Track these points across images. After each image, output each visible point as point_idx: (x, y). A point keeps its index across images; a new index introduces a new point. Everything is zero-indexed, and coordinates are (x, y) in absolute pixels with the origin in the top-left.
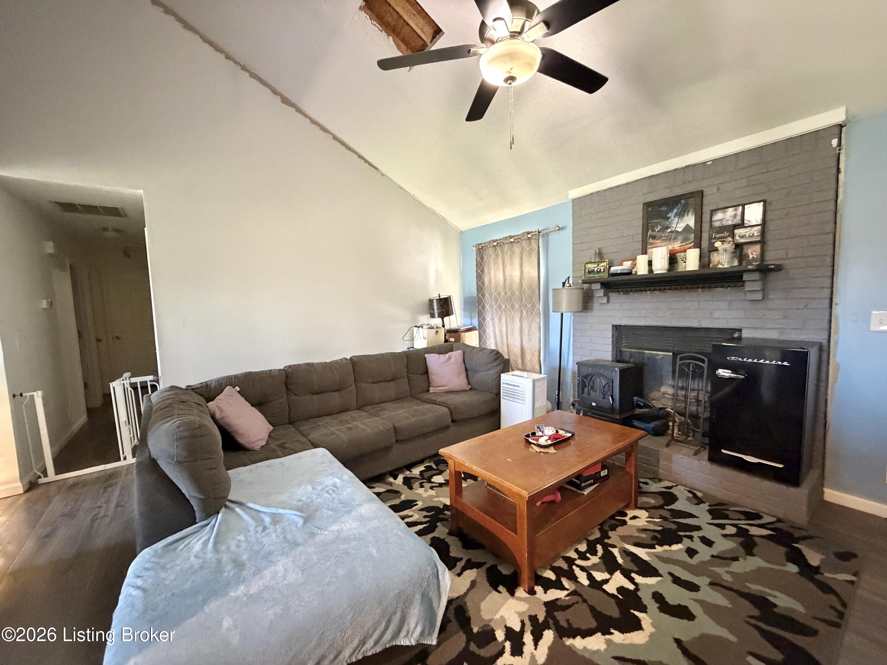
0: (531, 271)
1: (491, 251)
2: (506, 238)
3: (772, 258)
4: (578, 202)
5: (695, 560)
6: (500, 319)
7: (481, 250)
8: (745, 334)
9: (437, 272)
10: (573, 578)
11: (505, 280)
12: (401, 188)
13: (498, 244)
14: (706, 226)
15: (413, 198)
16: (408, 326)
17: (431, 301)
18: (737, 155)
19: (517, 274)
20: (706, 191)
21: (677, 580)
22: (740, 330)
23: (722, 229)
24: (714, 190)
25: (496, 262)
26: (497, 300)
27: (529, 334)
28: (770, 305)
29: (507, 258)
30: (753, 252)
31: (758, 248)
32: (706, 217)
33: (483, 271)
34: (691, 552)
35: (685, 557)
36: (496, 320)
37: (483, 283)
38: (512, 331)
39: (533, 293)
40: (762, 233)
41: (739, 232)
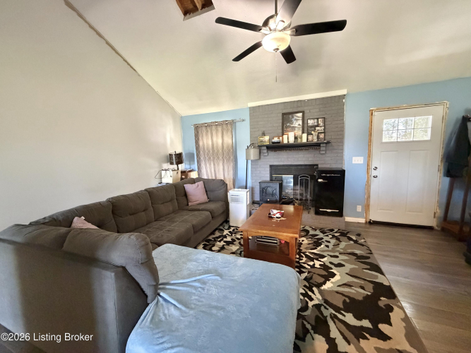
0: (228, 140)
1: (204, 129)
2: (213, 122)
3: (328, 138)
4: (253, 109)
5: (330, 249)
6: (210, 164)
7: (197, 128)
8: (319, 166)
9: (171, 140)
10: (305, 268)
11: (213, 145)
12: (150, 86)
13: (208, 126)
14: (306, 125)
15: (157, 94)
16: (158, 170)
17: (171, 155)
18: (316, 99)
19: (220, 141)
20: (306, 112)
21: (331, 256)
22: (317, 165)
23: (312, 127)
24: (308, 111)
25: (207, 134)
26: (208, 155)
27: (228, 171)
28: (327, 155)
29: (214, 133)
30: (322, 136)
31: (323, 134)
32: (305, 122)
33: (198, 139)
34: (327, 246)
35: (327, 248)
36: (208, 165)
37: (199, 145)
38: (219, 170)
39: (229, 150)
40: (324, 129)
41: (317, 128)
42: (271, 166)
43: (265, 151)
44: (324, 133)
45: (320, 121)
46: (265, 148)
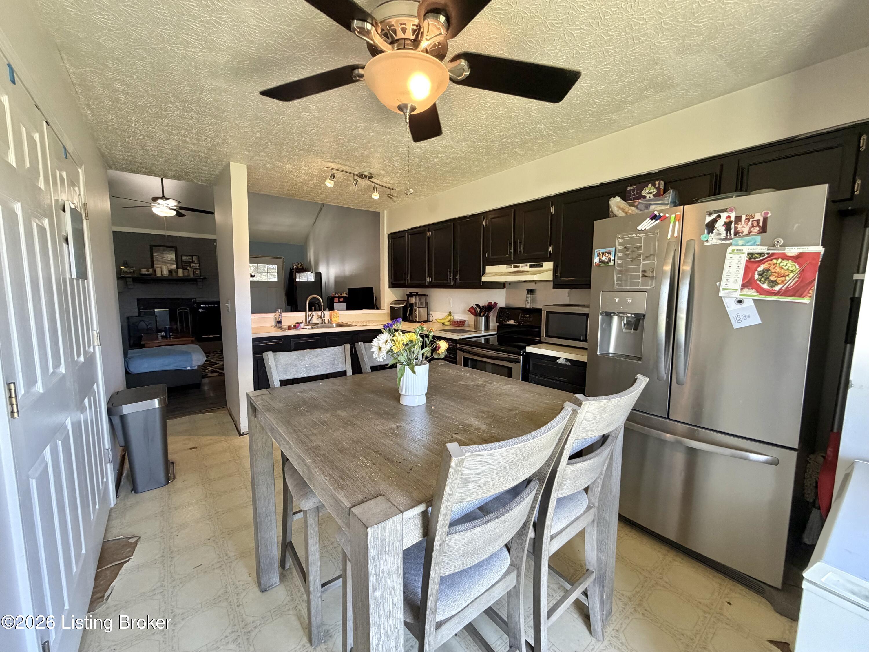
3: (204, 274)
8: (197, 300)
14: (180, 261)
18: (188, 238)
20: (178, 248)
22: (195, 298)
23: (186, 263)
24: (181, 248)
28: (204, 290)
32: (179, 257)
40: (199, 266)
41: (192, 265)
42: (138, 300)
43: (131, 283)
44: (200, 269)
45: (194, 258)
46: (131, 279)
